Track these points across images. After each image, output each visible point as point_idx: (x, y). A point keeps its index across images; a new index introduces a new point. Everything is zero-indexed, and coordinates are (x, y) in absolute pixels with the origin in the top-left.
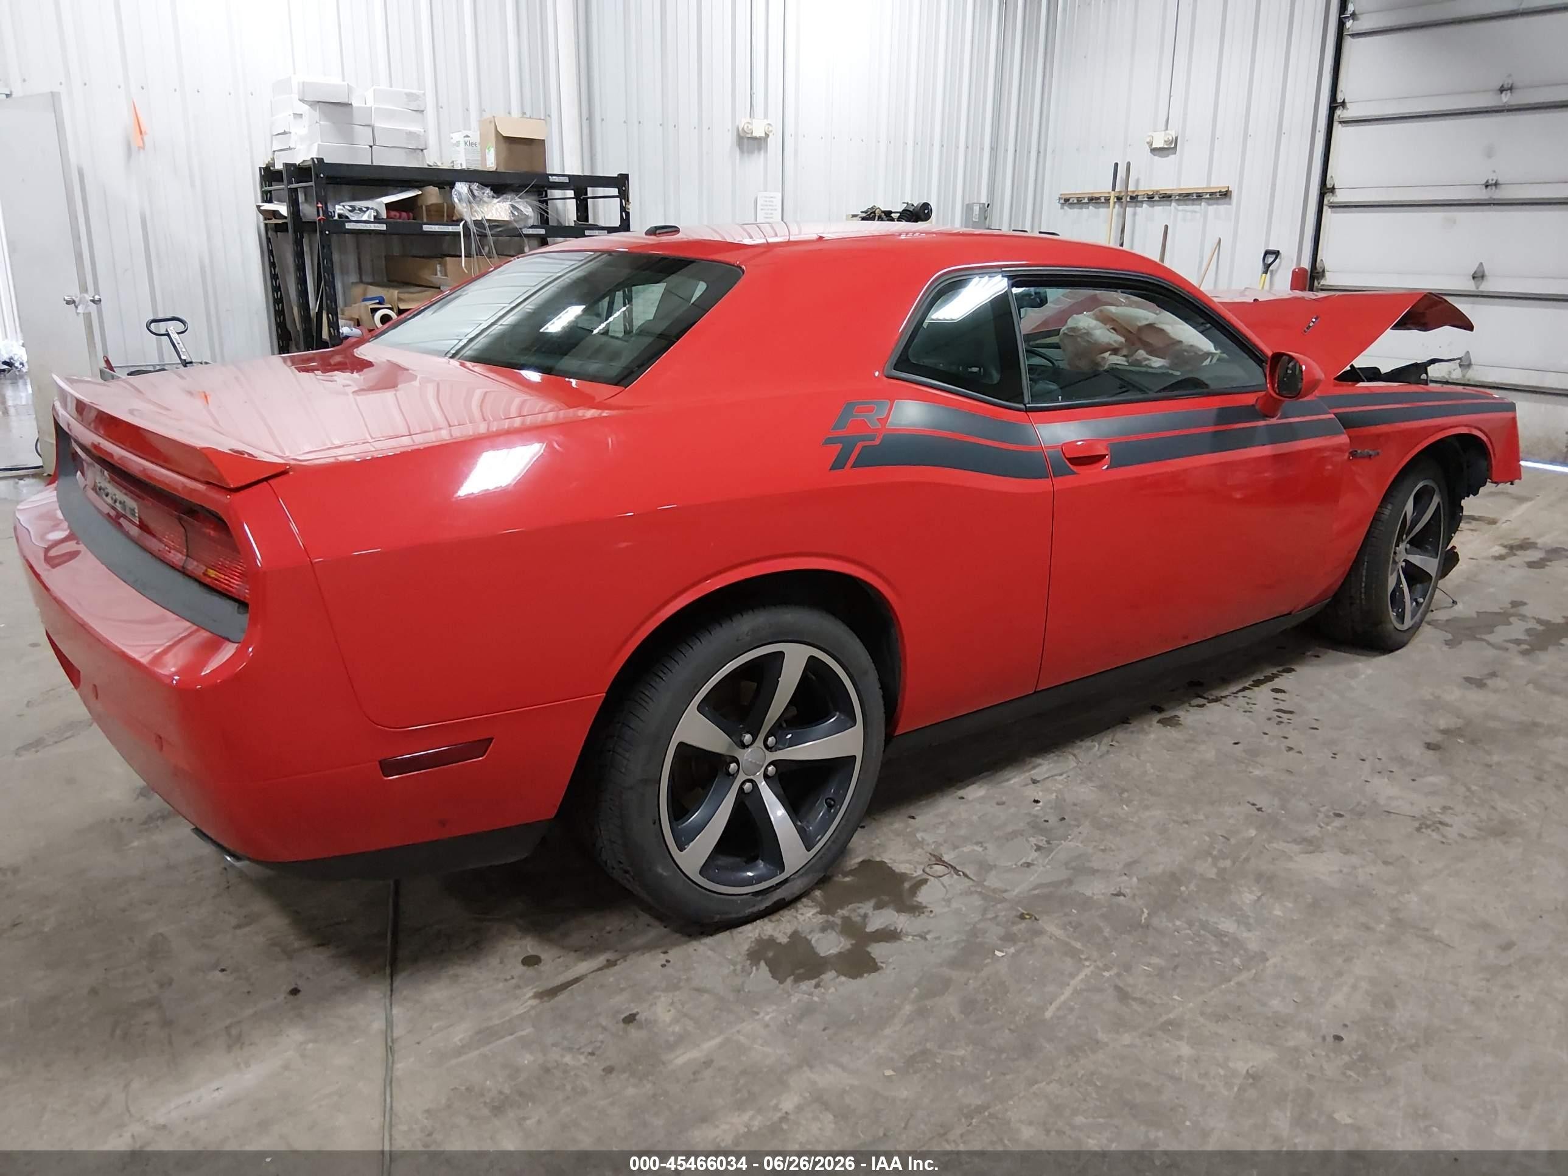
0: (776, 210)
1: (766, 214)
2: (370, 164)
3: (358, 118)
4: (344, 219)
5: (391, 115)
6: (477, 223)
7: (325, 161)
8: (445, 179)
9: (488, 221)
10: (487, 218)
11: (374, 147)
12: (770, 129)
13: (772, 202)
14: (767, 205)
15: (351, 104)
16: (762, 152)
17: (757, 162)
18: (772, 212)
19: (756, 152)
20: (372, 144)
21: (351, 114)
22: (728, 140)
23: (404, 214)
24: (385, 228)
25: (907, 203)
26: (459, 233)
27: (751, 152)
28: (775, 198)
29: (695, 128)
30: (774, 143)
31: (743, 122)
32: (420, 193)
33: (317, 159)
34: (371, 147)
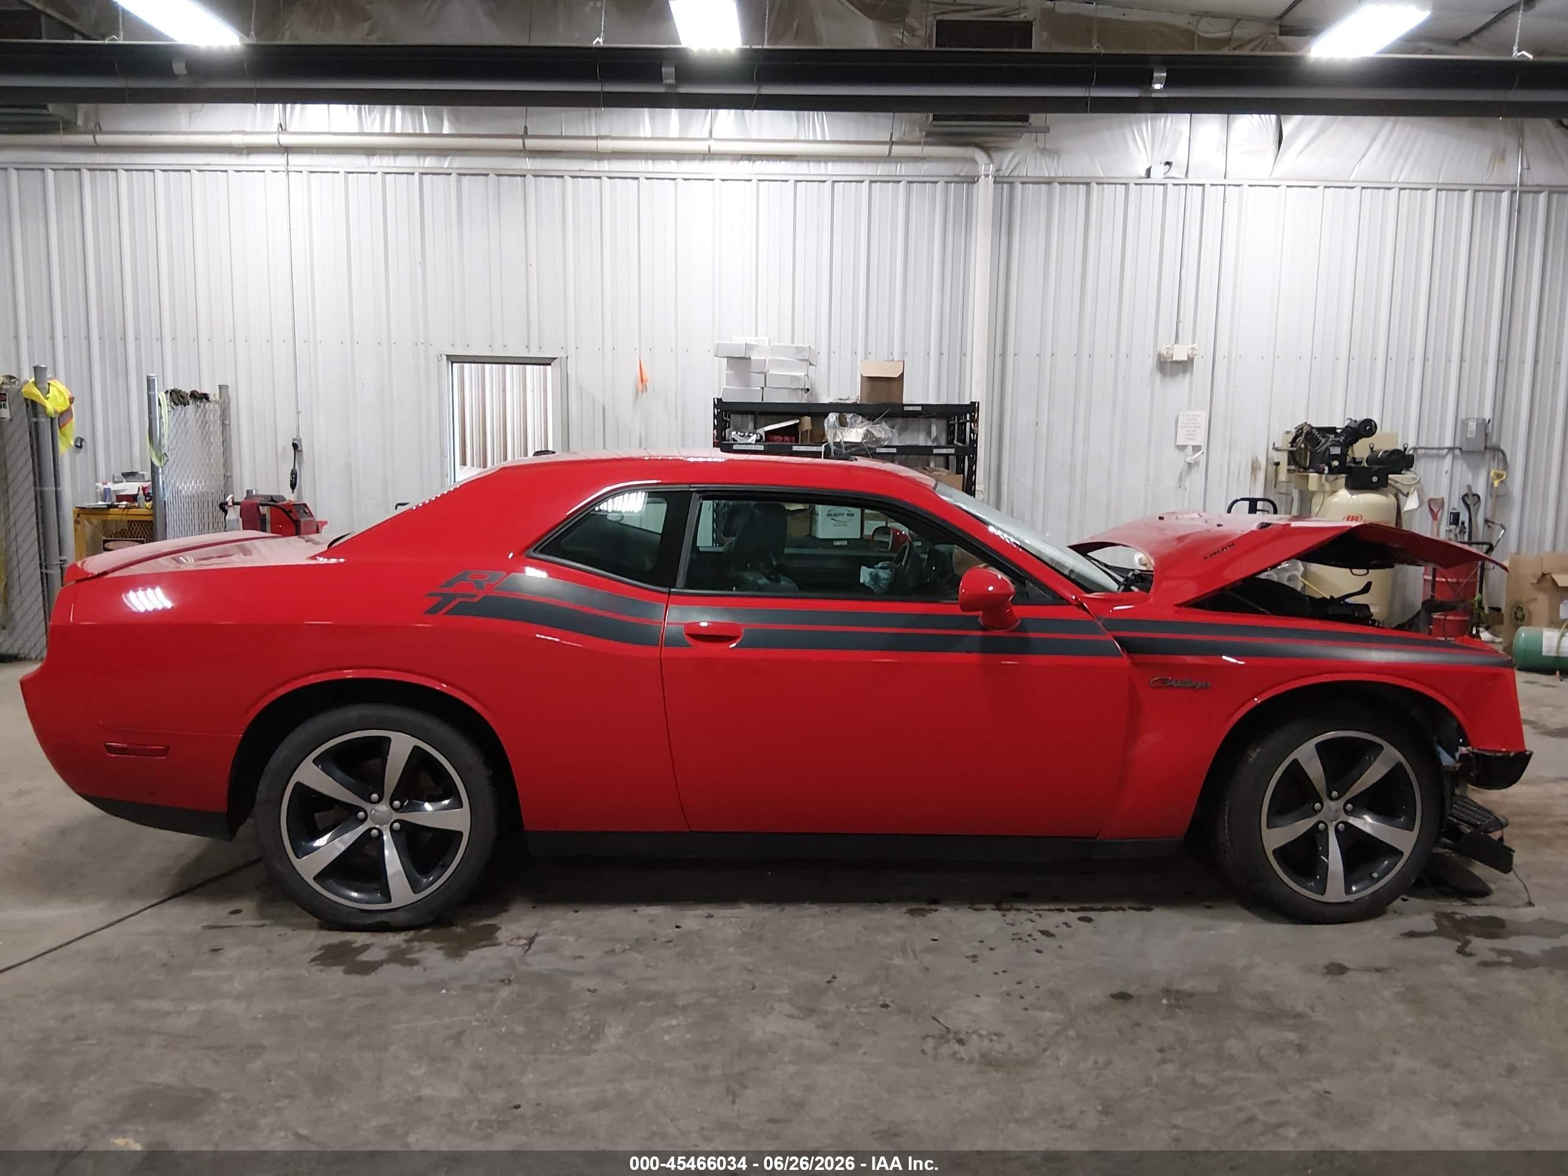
0: (1200, 427)
1: (1189, 431)
2: (760, 401)
3: (754, 367)
4: (732, 442)
5: (782, 364)
6: (836, 444)
7: (723, 400)
8: (819, 412)
9: (845, 442)
10: (845, 440)
11: (765, 389)
12: (1195, 352)
13: (1196, 420)
14: (1189, 423)
15: (750, 358)
16: (1188, 375)
17: (1181, 385)
18: (1196, 429)
19: (1180, 374)
20: (763, 386)
21: (749, 365)
22: (1150, 363)
23: (787, 438)
24: (763, 449)
25: (1351, 419)
26: (821, 452)
27: (1174, 374)
28: (1199, 416)
29: (1112, 356)
30: (1201, 366)
31: (1163, 349)
32: (798, 421)
33: (718, 399)
34: (763, 388)
